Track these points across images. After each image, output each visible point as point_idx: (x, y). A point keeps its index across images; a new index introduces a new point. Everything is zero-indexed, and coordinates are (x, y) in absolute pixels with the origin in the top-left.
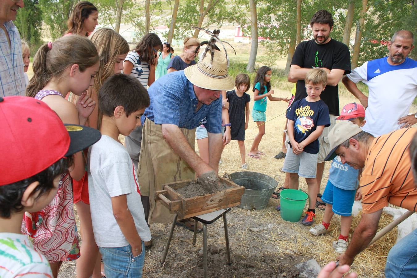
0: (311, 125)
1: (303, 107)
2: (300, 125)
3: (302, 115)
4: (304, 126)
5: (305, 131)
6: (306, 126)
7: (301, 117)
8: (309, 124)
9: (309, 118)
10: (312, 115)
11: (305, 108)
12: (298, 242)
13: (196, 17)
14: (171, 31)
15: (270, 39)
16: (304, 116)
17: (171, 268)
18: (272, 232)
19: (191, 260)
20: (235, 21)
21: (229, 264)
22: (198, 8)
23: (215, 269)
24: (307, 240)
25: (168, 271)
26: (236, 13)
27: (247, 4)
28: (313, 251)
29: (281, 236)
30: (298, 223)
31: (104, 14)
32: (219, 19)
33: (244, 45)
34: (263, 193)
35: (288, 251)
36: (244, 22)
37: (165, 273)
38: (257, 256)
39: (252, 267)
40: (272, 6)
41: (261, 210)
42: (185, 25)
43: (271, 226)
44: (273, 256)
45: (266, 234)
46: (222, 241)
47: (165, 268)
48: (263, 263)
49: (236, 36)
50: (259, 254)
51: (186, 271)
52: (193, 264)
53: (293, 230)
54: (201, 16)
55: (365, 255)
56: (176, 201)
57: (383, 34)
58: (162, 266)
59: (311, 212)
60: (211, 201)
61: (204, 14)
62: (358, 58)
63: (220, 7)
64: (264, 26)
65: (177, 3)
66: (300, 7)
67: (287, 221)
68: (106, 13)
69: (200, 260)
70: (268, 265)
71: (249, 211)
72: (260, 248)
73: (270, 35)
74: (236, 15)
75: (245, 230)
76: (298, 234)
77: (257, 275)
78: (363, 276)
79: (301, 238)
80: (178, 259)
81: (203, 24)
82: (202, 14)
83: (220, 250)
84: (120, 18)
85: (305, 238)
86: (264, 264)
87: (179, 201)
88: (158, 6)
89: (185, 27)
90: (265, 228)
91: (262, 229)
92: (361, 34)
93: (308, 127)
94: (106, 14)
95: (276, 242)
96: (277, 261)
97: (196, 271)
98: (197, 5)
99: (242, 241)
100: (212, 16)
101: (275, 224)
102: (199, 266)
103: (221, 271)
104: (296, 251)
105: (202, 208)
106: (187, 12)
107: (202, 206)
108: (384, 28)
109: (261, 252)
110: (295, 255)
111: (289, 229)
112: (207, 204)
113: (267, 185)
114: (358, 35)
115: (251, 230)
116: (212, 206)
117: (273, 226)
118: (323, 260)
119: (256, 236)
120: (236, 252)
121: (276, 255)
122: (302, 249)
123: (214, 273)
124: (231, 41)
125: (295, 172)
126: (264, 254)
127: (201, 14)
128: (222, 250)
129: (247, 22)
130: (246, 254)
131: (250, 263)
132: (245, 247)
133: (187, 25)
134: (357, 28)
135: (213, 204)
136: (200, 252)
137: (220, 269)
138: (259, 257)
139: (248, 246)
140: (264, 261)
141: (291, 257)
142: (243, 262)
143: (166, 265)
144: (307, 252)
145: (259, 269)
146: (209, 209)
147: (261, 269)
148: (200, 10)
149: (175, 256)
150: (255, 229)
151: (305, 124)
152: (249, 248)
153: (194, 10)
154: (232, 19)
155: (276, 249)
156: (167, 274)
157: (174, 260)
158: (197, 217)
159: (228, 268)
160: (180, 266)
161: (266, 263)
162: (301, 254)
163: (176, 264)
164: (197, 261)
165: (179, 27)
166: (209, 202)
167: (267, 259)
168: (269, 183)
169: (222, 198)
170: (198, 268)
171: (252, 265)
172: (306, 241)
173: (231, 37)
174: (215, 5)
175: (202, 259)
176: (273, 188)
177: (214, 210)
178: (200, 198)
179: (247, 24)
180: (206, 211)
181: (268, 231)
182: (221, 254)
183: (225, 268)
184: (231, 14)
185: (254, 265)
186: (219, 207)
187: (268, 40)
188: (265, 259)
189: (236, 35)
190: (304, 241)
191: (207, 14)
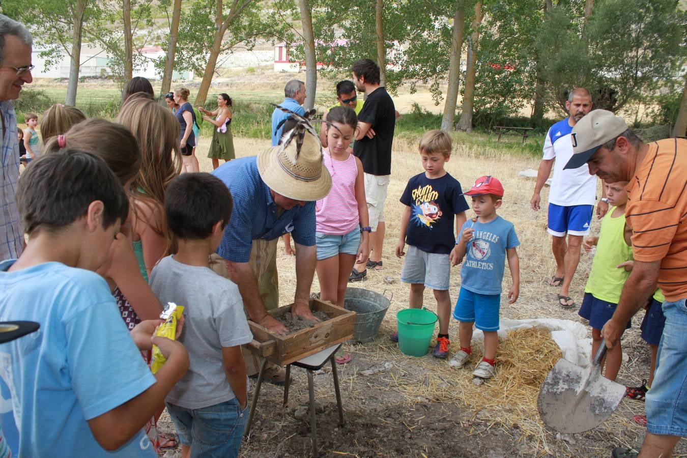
0: (437, 214)
1: (422, 188)
2: (422, 214)
3: (422, 201)
4: (427, 215)
5: (431, 223)
6: (431, 215)
7: (421, 203)
8: (435, 212)
9: (432, 204)
10: (436, 198)
11: (425, 188)
12: (430, 384)
13: (210, 34)
14: (170, 57)
15: (333, 65)
16: (426, 201)
17: (259, 441)
18: (392, 374)
19: (286, 426)
20: (275, 38)
21: (341, 425)
22: (213, 18)
23: (322, 435)
24: (443, 380)
25: (256, 446)
26: (277, 25)
27: (293, 10)
28: (454, 394)
29: (406, 378)
30: (425, 358)
31: (50, 29)
32: (249, 35)
33: (290, 76)
34: (371, 318)
35: (419, 398)
36: (291, 38)
37: (253, 450)
38: (378, 410)
39: (376, 426)
40: (335, 13)
41: (370, 344)
42: (193, 46)
43: (388, 365)
44: (400, 407)
45: (385, 377)
46: (324, 394)
47: (251, 443)
48: (388, 419)
49: (276, 62)
50: (380, 407)
51: (282, 444)
52: (291, 433)
53: (421, 368)
54: (218, 31)
55: (524, 392)
56: (269, 342)
57: (506, 55)
58: (246, 441)
59: (444, 338)
60: (316, 337)
61: (223, 28)
62: (473, 92)
63: (250, 14)
64: (324, 45)
65: (178, 10)
66: (382, 15)
67: (409, 355)
68: (54, 27)
69: (298, 425)
70: (395, 420)
71: (352, 346)
72: (380, 399)
73: (334, 60)
74: (276, 28)
75: (353, 375)
76: (430, 374)
77: (383, 437)
78: (525, 420)
79: (434, 379)
80: (266, 427)
81: (223, 43)
82: (221, 28)
83: (324, 408)
84: (80, 36)
85: (439, 377)
86: (389, 421)
87: (272, 341)
88: (145, 15)
89: (192, 49)
90: (381, 369)
91: (376, 370)
92: (475, 55)
93: (434, 216)
94: (53, 29)
95: (400, 388)
96: (406, 414)
97: (297, 442)
98: (210, 12)
99: (352, 391)
100: (236, 31)
101: (394, 362)
102: (300, 434)
103: (332, 436)
104: (431, 397)
105: (304, 348)
106: (194, 24)
107: (304, 345)
108: (509, 46)
109: (382, 403)
110: (430, 403)
111: (414, 367)
112: (310, 342)
113: (373, 306)
114: (471, 57)
115: (361, 375)
116: (317, 344)
117: (391, 366)
118: (470, 405)
119: (370, 382)
120: (347, 408)
121: (404, 406)
122: (438, 393)
123: (322, 441)
124: (269, 69)
125: (418, 283)
126: (387, 407)
127: (219, 27)
128: (327, 407)
129: (295, 39)
130: (362, 409)
131: (370, 420)
132: (358, 399)
133: (196, 45)
134: (469, 46)
135: (318, 342)
136: (296, 414)
137: (331, 434)
138: (382, 411)
139: (363, 398)
140: (389, 416)
141: (425, 406)
142: (360, 421)
143: (252, 437)
144: (445, 397)
145: (385, 428)
146: (313, 349)
147: (387, 428)
148: (216, 20)
149: (262, 424)
150: (367, 373)
151: (428, 213)
152: (364, 401)
153: (205, 20)
154: (271, 34)
155: (402, 397)
156: (256, 450)
157: (261, 430)
158: (299, 361)
159: (341, 432)
160: (272, 437)
161: (393, 418)
162: (438, 400)
163: (266, 436)
164: (295, 427)
165: (183, 49)
166: (313, 339)
167: (393, 413)
168: (376, 302)
169: (329, 331)
170: (299, 436)
171: (374, 423)
172: (442, 382)
173: (268, 63)
174: (241, 12)
175: (301, 423)
176: (383, 309)
177: (320, 349)
178: (301, 335)
179: (295, 42)
180: (309, 352)
181: (386, 373)
182: (327, 412)
183: (336, 432)
184: (269, 26)
185: (376, 423)
186: (326, 344)
187: (331, 67)
188: (389, 413)
189: (277, 59)
190: (439, 381)
191: (227, 27)
